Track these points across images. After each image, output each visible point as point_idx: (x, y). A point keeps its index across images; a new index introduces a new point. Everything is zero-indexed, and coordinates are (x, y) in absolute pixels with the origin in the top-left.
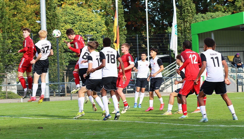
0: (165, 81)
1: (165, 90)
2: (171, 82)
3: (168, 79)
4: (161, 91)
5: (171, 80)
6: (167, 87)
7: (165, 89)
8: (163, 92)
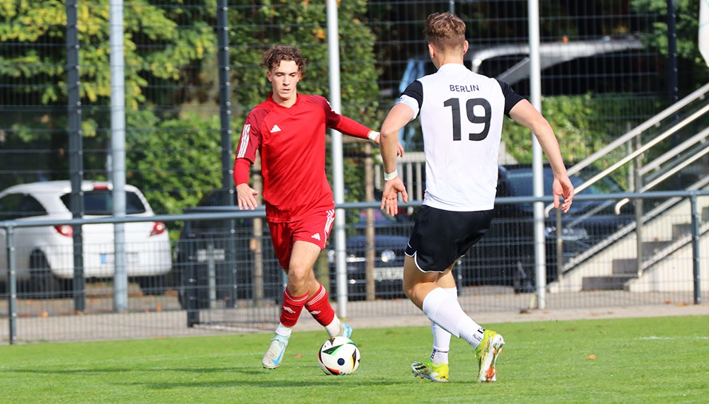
0: (644, 219)
1: (640, 280)
2: (689, 220)
3: (662, 200)
4: (614, 284)
5: (686, 206)
6: (656, 258)
7: (644, 270)
8: (628, 289)
